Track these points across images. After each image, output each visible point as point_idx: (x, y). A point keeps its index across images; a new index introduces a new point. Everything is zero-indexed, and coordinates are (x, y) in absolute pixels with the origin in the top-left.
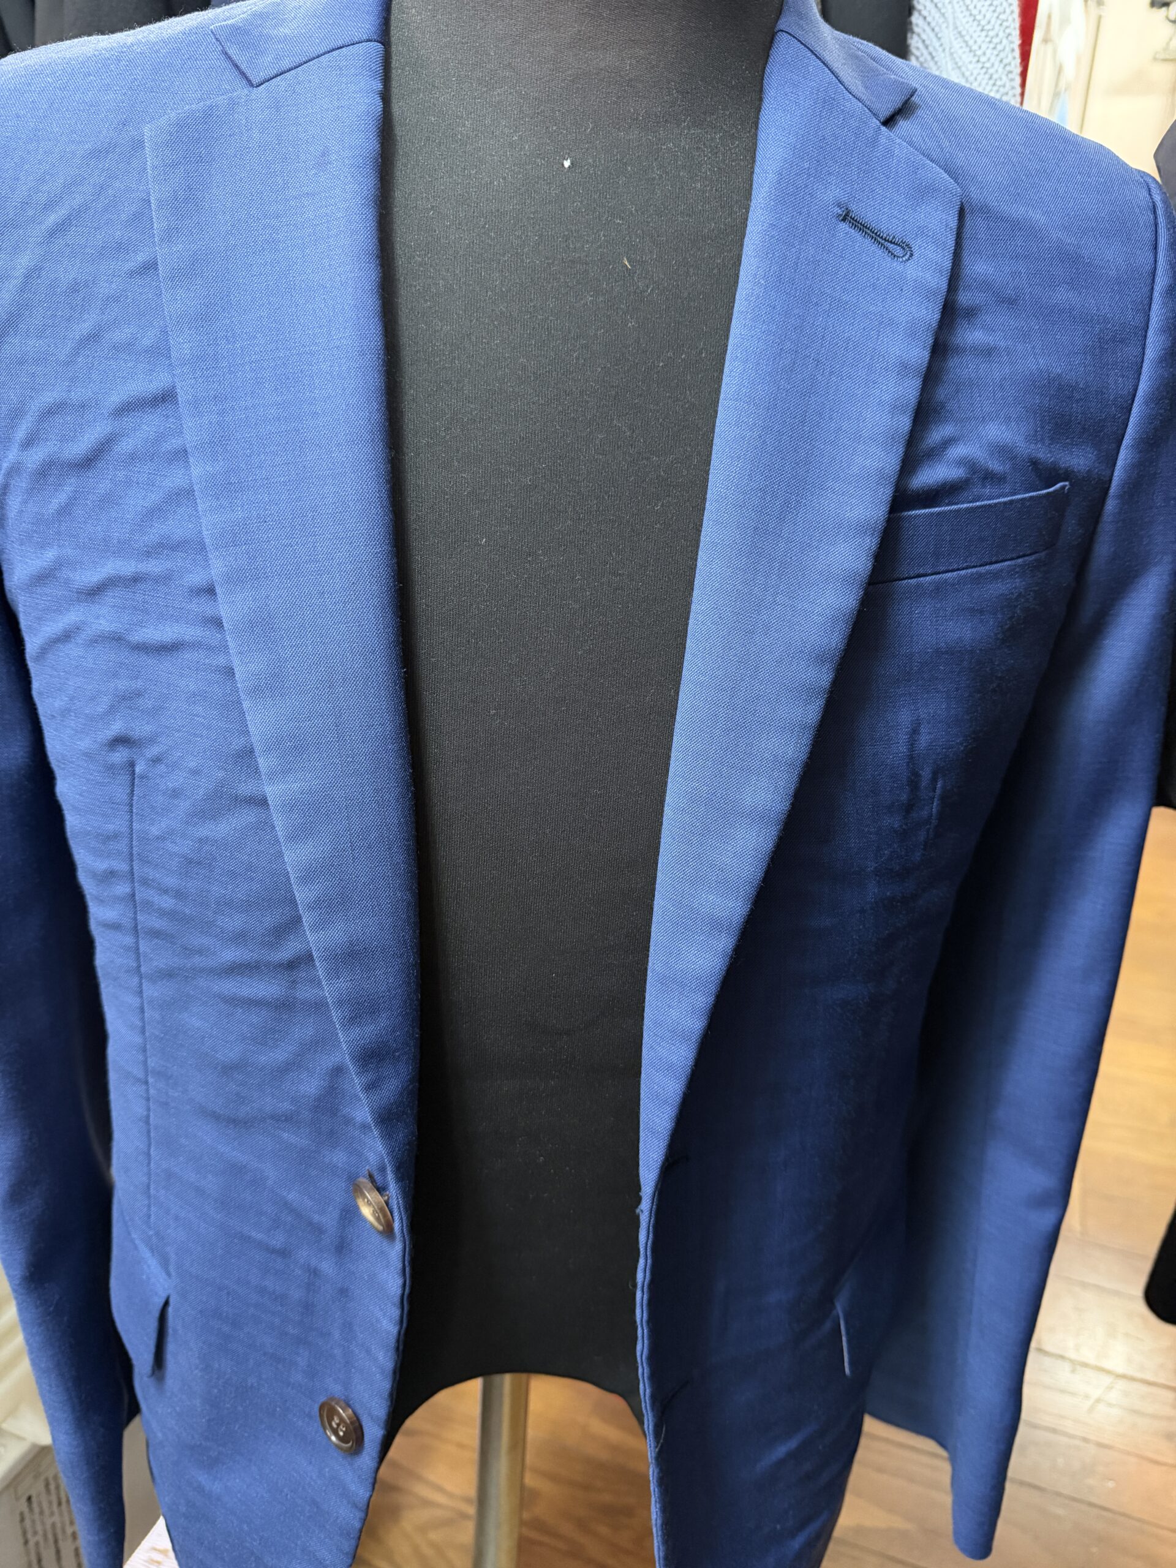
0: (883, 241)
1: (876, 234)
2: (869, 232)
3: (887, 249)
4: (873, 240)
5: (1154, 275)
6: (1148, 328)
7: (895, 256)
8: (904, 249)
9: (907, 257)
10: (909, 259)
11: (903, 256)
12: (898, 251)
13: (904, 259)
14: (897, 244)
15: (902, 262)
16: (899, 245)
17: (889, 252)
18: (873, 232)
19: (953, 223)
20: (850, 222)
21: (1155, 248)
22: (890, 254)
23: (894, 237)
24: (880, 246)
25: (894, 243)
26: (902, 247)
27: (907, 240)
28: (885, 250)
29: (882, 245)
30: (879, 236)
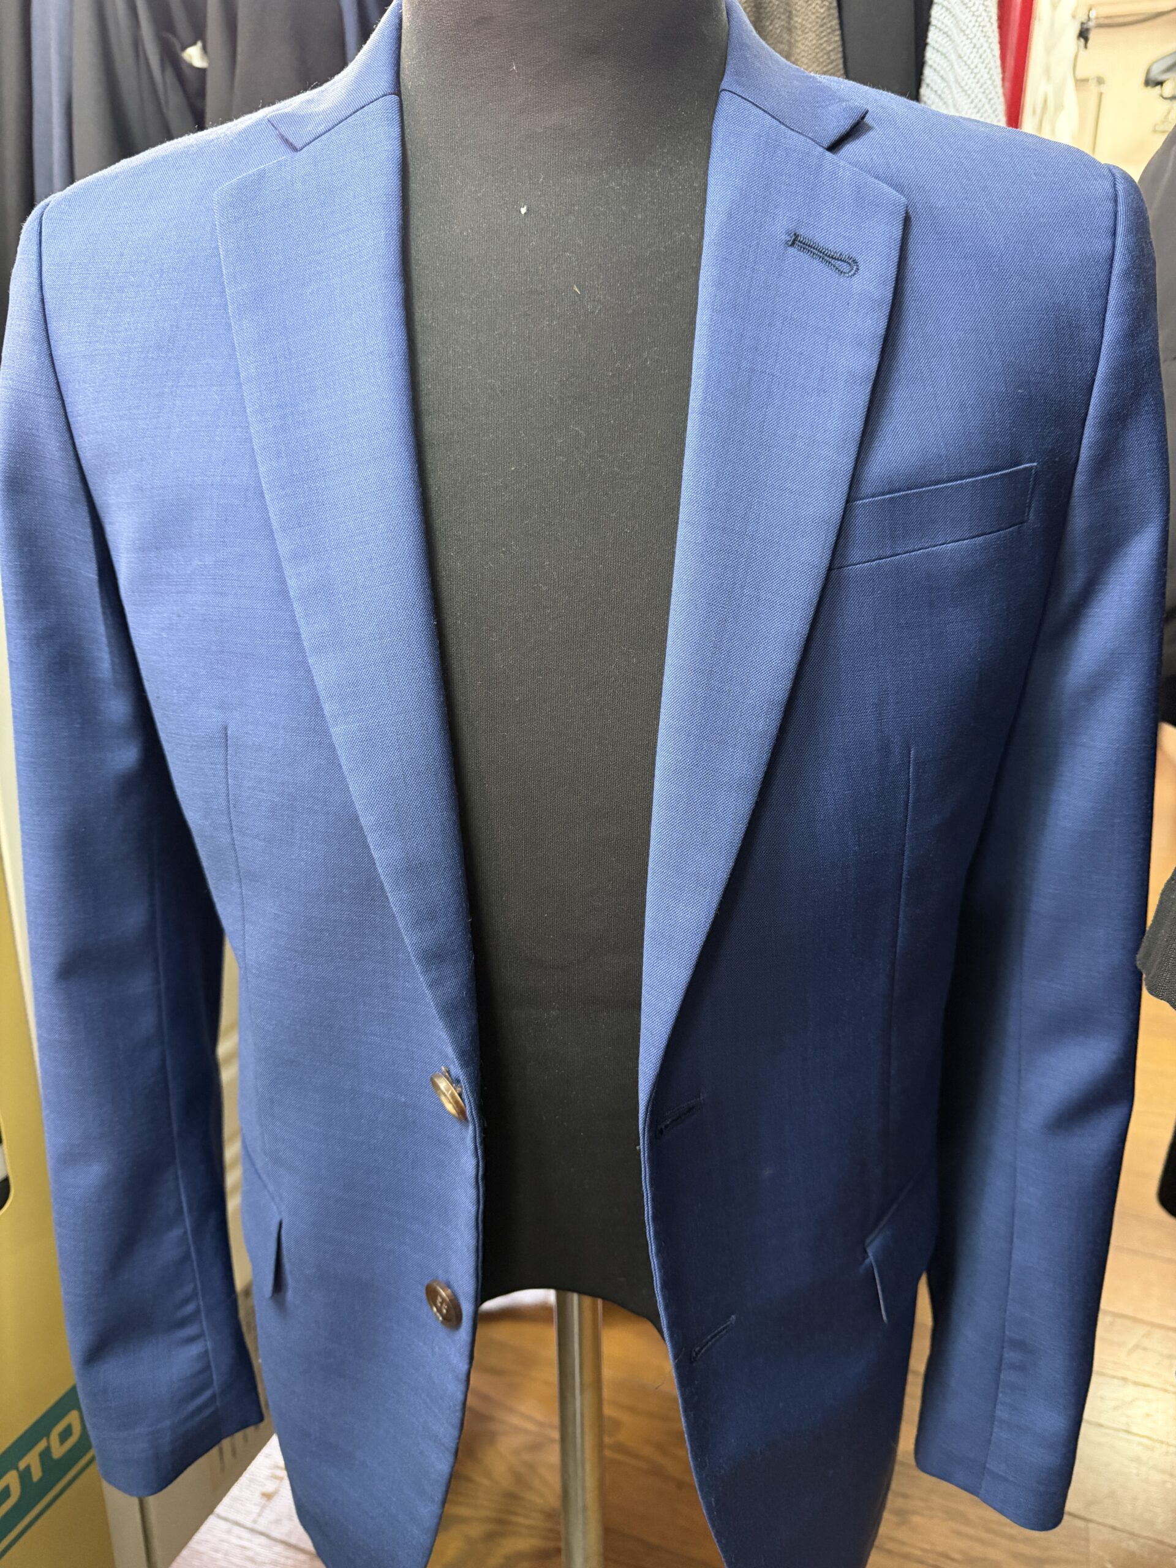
0: (831, 259)
1: (824, 253)
2: (816, 252)
3: (834, 266)
4: (821, 259)
5: (1112, 260)
6: (1106, 312)
7: (841, 272)
8: (850, 265)
9: (852, 273)
10: (855, 274)
11: (850, 272)
12: (845, 267)
13: (850, 274)
14: (843, 261)
15: (848, 277)
16: (845, 262)
17: (837, 269)
18: (821, 252)
19: (898, 233)
20: (798, 246)
21: (1114, 234)
22: (837, 271)
23: (841, 254)
24: (827, 264)
25: (841, 260)
26: (848, 263)
27: (853, 255)
28: (832, 267)
29: (829, 263)
30: (826, 255)
